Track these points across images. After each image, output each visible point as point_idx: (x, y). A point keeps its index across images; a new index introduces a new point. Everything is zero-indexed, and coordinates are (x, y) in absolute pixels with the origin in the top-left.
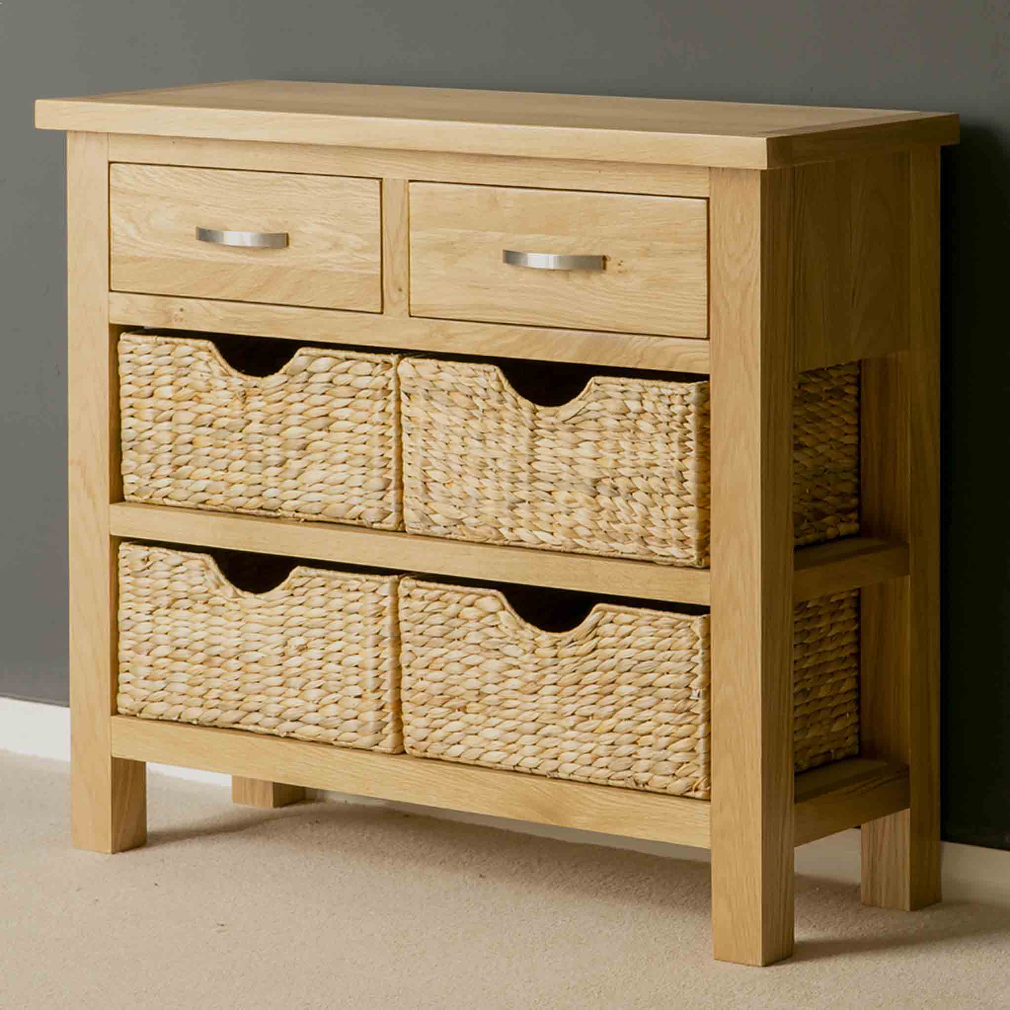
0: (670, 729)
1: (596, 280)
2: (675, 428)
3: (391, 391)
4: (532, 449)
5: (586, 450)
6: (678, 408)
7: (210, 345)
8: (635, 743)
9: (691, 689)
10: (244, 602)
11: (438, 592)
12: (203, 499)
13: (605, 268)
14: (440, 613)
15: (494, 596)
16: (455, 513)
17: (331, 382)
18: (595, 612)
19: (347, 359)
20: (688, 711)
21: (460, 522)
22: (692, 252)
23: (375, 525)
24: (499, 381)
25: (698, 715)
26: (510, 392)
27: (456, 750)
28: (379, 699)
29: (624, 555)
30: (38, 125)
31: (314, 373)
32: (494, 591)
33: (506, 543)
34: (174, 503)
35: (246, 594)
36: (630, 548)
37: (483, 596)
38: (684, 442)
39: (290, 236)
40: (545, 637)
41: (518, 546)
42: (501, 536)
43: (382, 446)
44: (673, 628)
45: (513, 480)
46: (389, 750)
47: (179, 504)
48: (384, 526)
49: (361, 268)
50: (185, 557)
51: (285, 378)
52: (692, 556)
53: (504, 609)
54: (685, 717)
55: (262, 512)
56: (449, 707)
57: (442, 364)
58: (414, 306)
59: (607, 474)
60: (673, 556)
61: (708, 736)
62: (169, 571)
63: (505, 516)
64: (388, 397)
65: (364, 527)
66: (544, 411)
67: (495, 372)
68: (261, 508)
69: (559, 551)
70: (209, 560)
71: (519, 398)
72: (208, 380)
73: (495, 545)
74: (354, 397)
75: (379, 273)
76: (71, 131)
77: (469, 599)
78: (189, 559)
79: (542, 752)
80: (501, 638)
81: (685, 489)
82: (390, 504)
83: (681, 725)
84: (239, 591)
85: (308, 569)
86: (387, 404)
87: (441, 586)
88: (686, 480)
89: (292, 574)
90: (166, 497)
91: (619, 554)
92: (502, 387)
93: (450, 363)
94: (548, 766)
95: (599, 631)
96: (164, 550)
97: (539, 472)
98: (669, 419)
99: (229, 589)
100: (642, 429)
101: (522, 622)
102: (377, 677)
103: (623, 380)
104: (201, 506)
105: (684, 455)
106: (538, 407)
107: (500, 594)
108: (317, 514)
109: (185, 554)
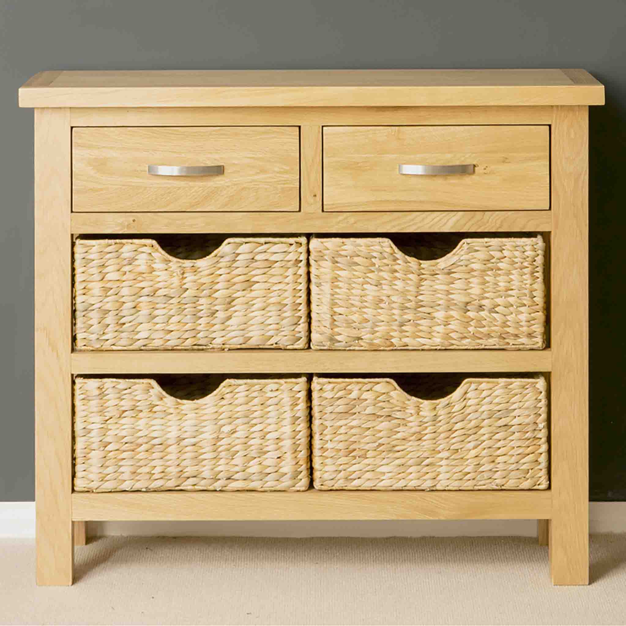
0: (520, 451)
1: (468, 180)
2: (528, 266)
3: (301, 261)
4: (418, 288)
5: (458, 284)
6: (529, 253)
7: (154, 242)
8: (493, 462)
9: (537, 423)
10: (183, 407)
11: (344, 384)
12: (145, 343)
13: (474, 172)
14: (345, 397)
15: (387, 382)
16: (355, 333)
17: (253, 259)
18: (465, 384)
19: (266, 243)
20: (534, 437)
21: (359, 338)
22: (538, 158)
23: (288, 347)
24: (392, 247)
25: (541, 438)
26: (399, 254)
27: (356, 483)
28: (296, 457)
29: (486, 347)
30: (21, 105)
31: (240, 254)
32: (388, 380)
33: (395, 348)
34: (120, 348)
35: (185, 401)
36: (492, 342)
37: (378, 383)
38: (533, 273)
39: (225, 167)
40: (426, 404)
41: (405, 349)
42: (392, 344)
43: (294, 296)
44: (523, 388)
45: (403, 309)
46: (303, 489)
47: (125, 348)
48: (295, 346)
49: (284, 184)
50: (132, 382)
51: (216, 259)
52: (538, 343)
53: (395, 389)
54: (533, 441)
55: (195, 347)
56: (353, 456)
57: (344, 240)
58: (326, 205)
59: (475, 298)
60: (523, 344)
61: (549, 451)
62: (119, 393)
63: (396, 331)
64: (300, 265)
65: (281, 349)
66: (425, 264)
67: (387, 242)
68: (195, 345)
69: (436, 350)
70: (153, 383)
71: (407, 257)
72: (150, 265)
73: (386, 350)
74: (270, 267)
75: (298, 186)
76: (38, 108)
77: (368, 386)
78: (135, 384)
79: (425, 475)
80: (391, 408)
81: (535, 302)
82: (300, 332)
83: (529, 447)
84: (179, 400)
85: (236, 380)
86: (298, 269)
87: (347, 380)
88: (535, 297)
89: (222, 384)
90: (114, 345)
91: (483, 347)
92: (394, 251)
93: (352, 239)
94: (427, 484)
95: (468, 395)
96: (114, 380)
97: (423, 301)
98: (522, 260)
99: (170, 400)
100: (501, 268)
101: (408, 396)
102: (294, 443)
103: (486, 240)
104: (143, 348)
105: (534, 282)
106: (421, 261)
107: (392, 381)
108: (241, 344)
109: (132, 380)
